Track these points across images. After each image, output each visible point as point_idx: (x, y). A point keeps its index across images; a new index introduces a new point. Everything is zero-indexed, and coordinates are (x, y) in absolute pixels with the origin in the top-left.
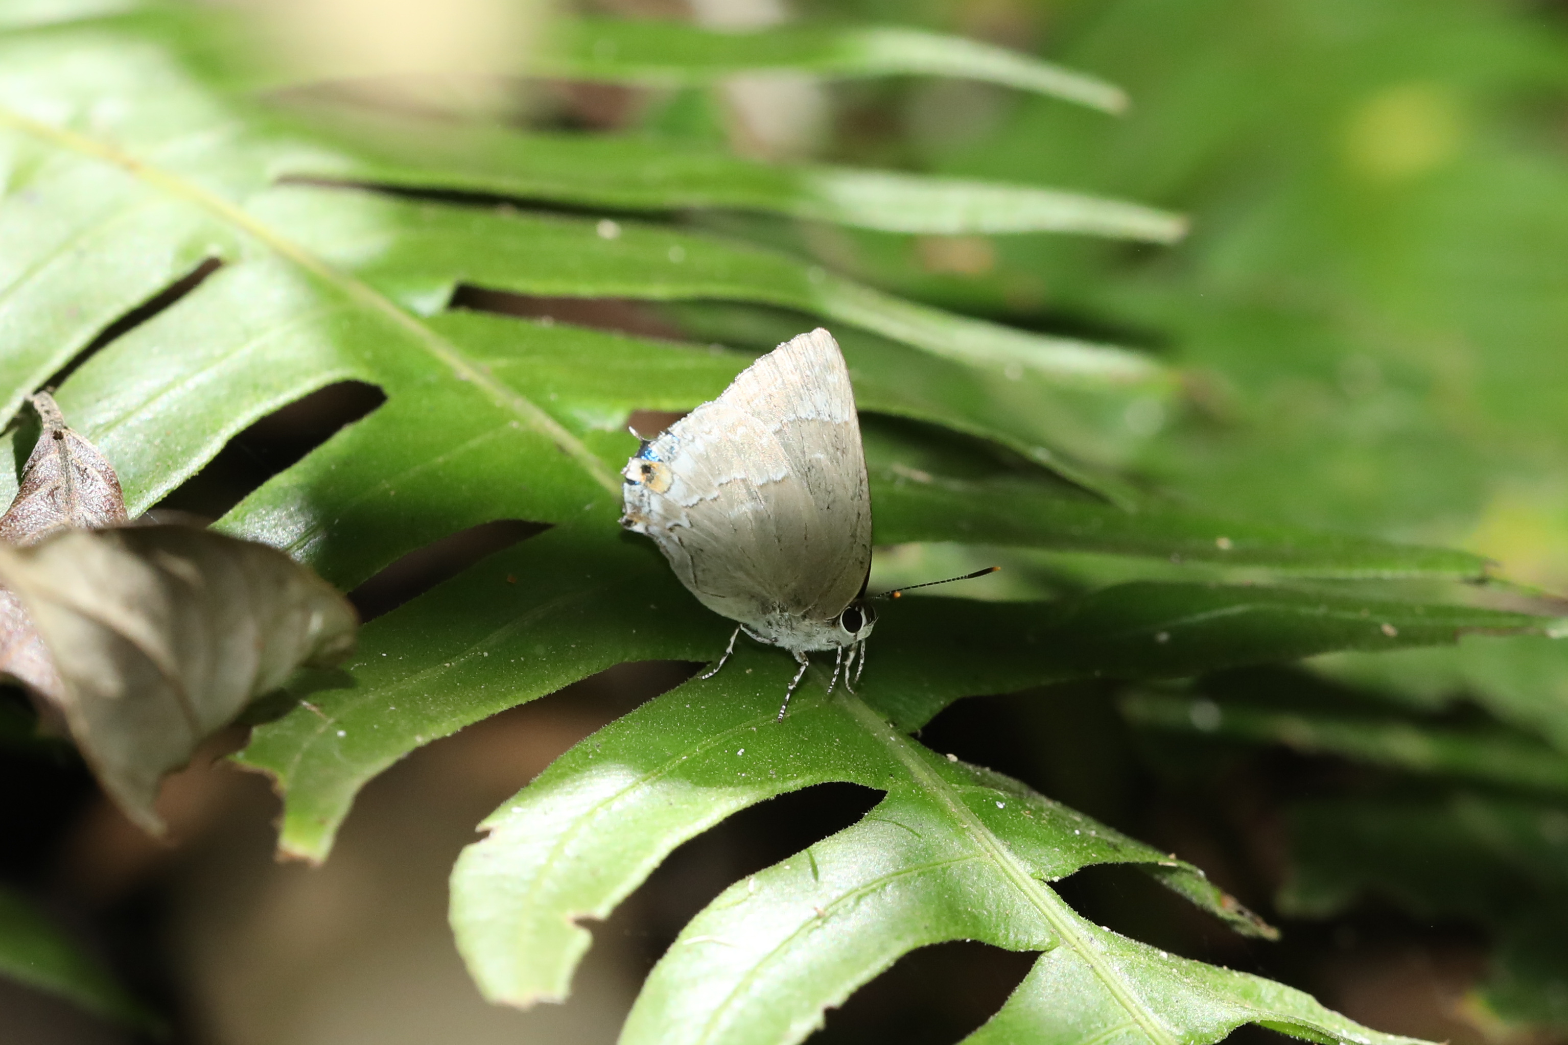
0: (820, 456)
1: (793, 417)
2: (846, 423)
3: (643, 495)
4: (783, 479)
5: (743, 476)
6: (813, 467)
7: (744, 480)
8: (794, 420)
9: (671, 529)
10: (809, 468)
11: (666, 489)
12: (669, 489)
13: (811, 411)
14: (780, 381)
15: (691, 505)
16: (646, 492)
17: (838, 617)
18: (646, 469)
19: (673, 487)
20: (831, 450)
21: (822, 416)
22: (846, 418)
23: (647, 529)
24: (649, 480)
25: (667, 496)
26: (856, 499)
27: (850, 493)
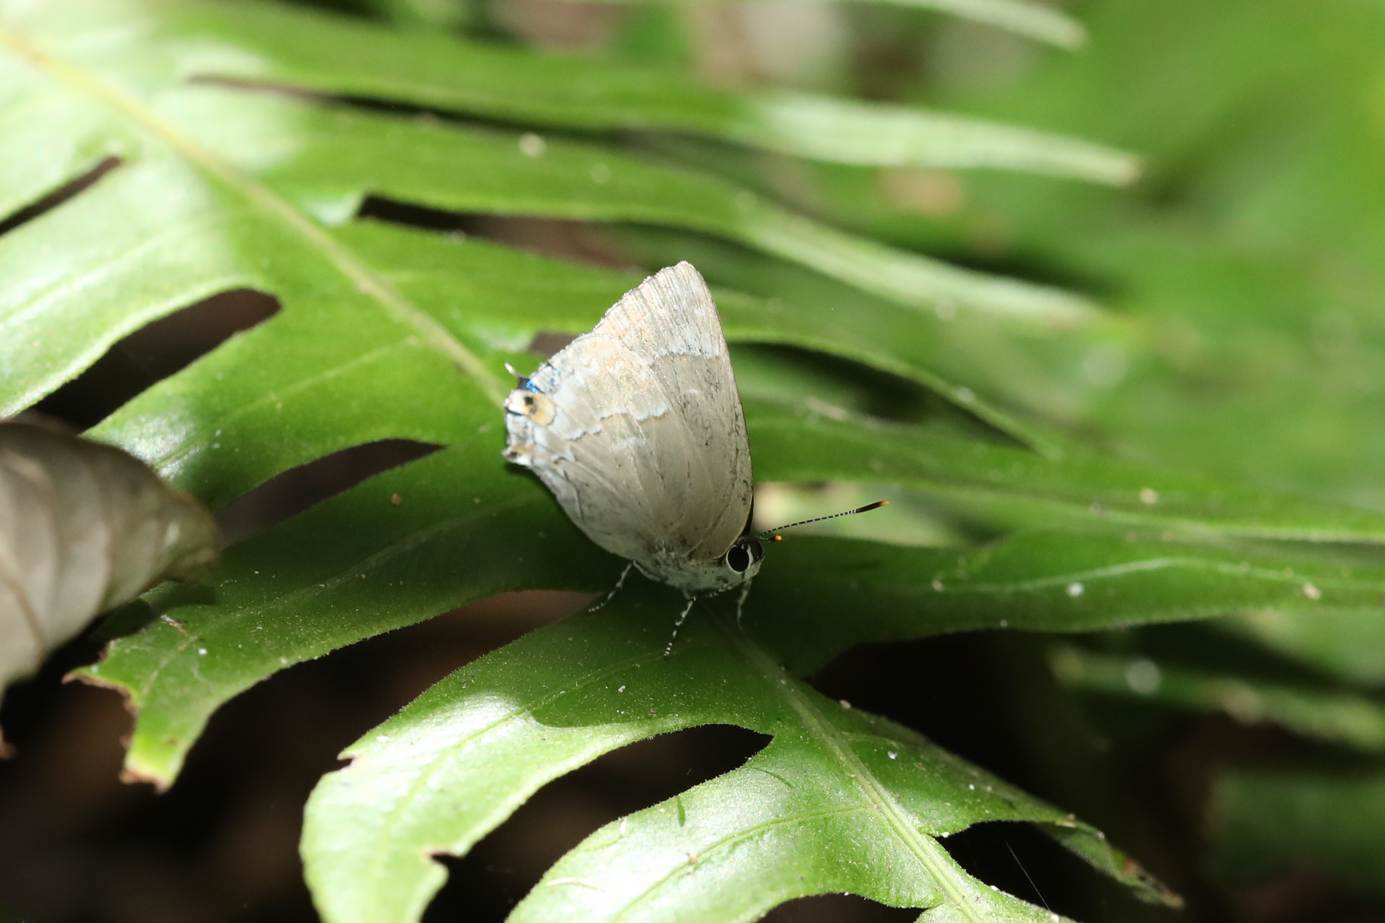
0: (694, 391)
1: (665, 352)
2: (717, 358)
3: (526, 427)
4: (664, 415)
5: (624, 411)
6: (688, 403)
7: (625, 416)
8: (666, 356)
9: (556, 462)
10: (684, 404)
11: (549, 421)
12: (552, 421)
13: (682, 346)
14: (648, 315)
15: (574, 437)
16: (530, 424)
17: (724, 557)
18: (529, 401)
19: (556, 420)
20: (705, 386)
21: (693, 351)
22: (717, 353)
23: (532, 461)
24: (533, 411)
25: (551, 428)
26: (733, 435)
27: (727, 430)
